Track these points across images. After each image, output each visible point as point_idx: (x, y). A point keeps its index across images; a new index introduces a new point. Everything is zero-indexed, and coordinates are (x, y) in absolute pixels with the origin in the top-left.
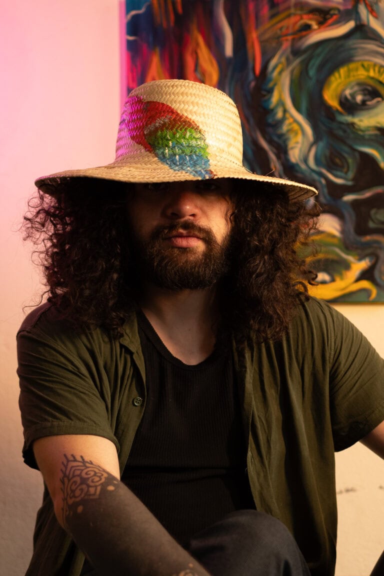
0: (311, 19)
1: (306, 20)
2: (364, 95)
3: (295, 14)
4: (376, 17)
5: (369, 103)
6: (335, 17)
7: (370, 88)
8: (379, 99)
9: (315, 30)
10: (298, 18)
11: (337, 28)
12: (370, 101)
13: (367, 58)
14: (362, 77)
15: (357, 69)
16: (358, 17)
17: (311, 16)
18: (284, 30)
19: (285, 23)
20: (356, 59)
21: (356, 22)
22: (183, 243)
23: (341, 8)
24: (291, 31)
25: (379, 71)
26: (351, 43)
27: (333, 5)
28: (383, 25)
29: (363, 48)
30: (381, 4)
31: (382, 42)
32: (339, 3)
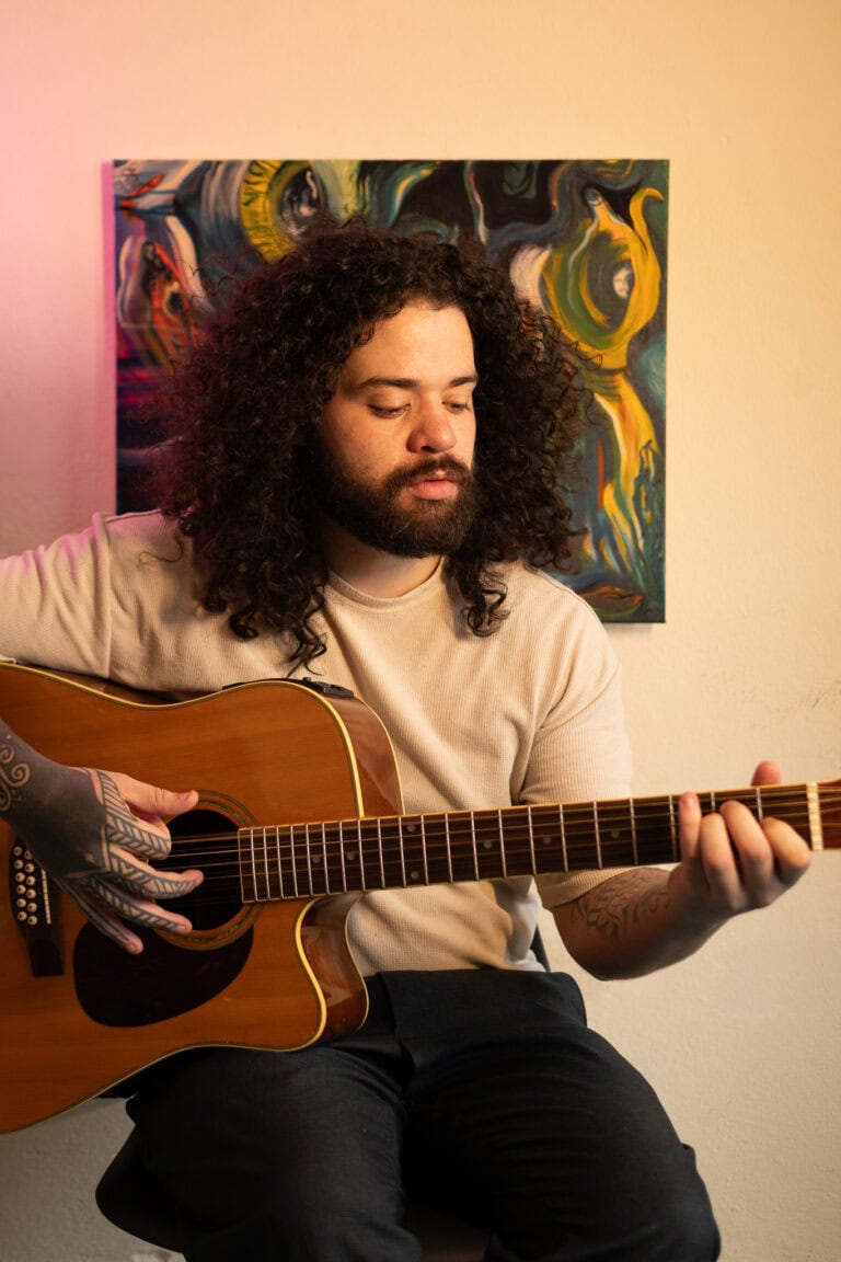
0: (161, 296)
1: (163, 302)
2: (300, 201)
3: (152, 322)
4: (161, 178)
5: (315, 195)
6: (159, 251)
7: (287, 193)
8: (309, 174)
9: (181, 287)
10: (158, 318)
11: (178, 247)
12: (311, 191)
13: (234, 196)
14: (268, 204)
15: (254, 214)
16: (161, 211)
17: (156, 293)
18: (179, 342)
19: (167, 340)
20: (235, 215)
21: (170, 214)
23: (142, 240)
24: (182, 330)
25: (259, 175)
26: (205, 223)
27: (137, 254)
28: (176, 164)
29: (216, 201)
30: (139, 170)
31: (207, 168)
32: (134, 244)
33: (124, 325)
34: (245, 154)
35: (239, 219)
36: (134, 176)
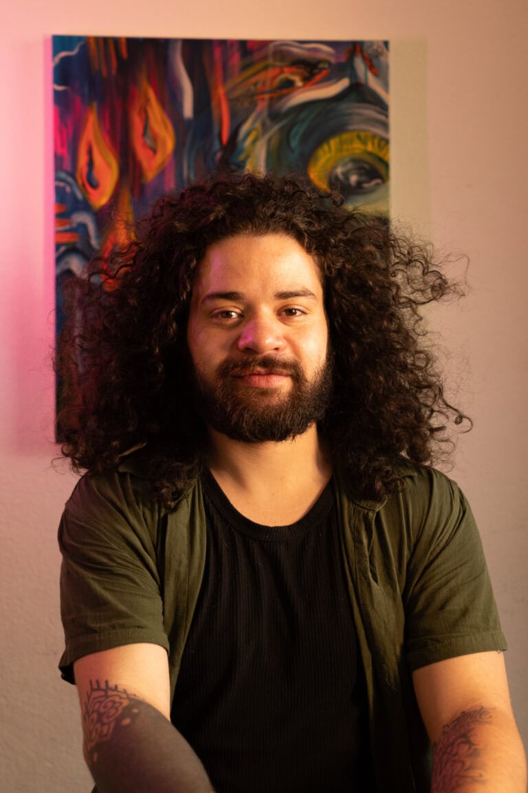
0: (293, 73)
1: (287, 75)
2: (360, 175)
3: (274, 67)
4: (376, 74)
5: (366, 185)
6: (324, 72)
7: (366, 166)
8: (379, 181)
9: (299, 88)
10: (277, 71)
11: (327, 86)
12: (368, 182)
13: (363, 127)
14: (357, 151)
15: (351, 141)
16: (353, 75)
17: (294, 69)
18: (259, 86)
19: (261, 77)
20: (351, 127)
21: (351, 81)
22: (262, 383)
23: (333, 60)
24: (268, 88)
25: (379, 145)
26: (344, 107)
27: (323, 56)
28: (386, 85)
29: (360, 114)
30: (382, 59)
31: (383, 107)
32: (329, 54)
33: (271, 46)
34: (394, 135)
35: (347, 131)
36: (378, 54)
